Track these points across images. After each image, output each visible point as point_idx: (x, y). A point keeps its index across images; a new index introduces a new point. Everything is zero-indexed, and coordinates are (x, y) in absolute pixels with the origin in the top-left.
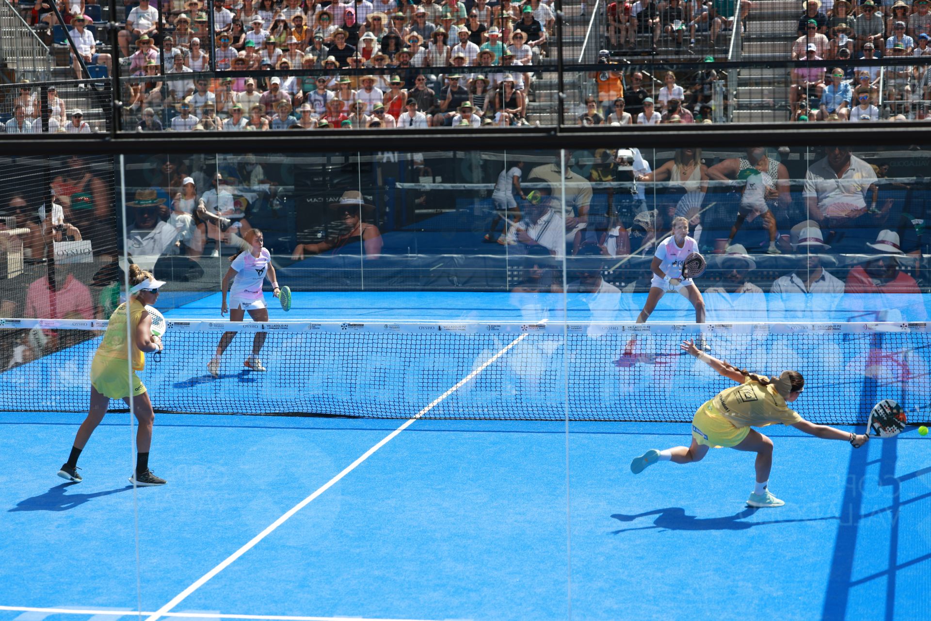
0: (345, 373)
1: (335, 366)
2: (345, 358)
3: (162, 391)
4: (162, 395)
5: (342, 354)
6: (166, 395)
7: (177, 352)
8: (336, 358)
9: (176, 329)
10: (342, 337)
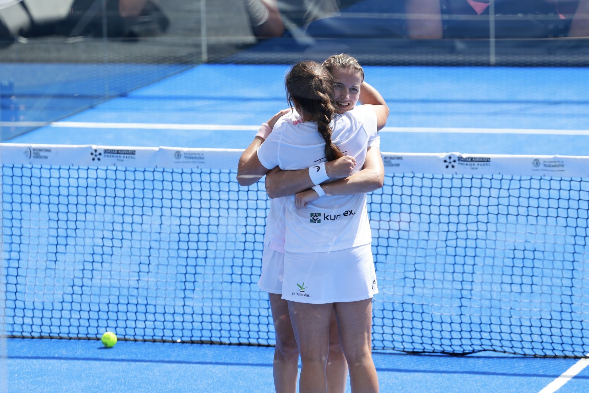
0: (450, 260)
1: (432, 245)
2: (453, 228)
3: (77, 290)
4: (77, 298)
5: (444, 219)
6: (86, 298)
7: (109, 209)
8: (434, 227)
9: (106, 161)
10: (447, 184)
